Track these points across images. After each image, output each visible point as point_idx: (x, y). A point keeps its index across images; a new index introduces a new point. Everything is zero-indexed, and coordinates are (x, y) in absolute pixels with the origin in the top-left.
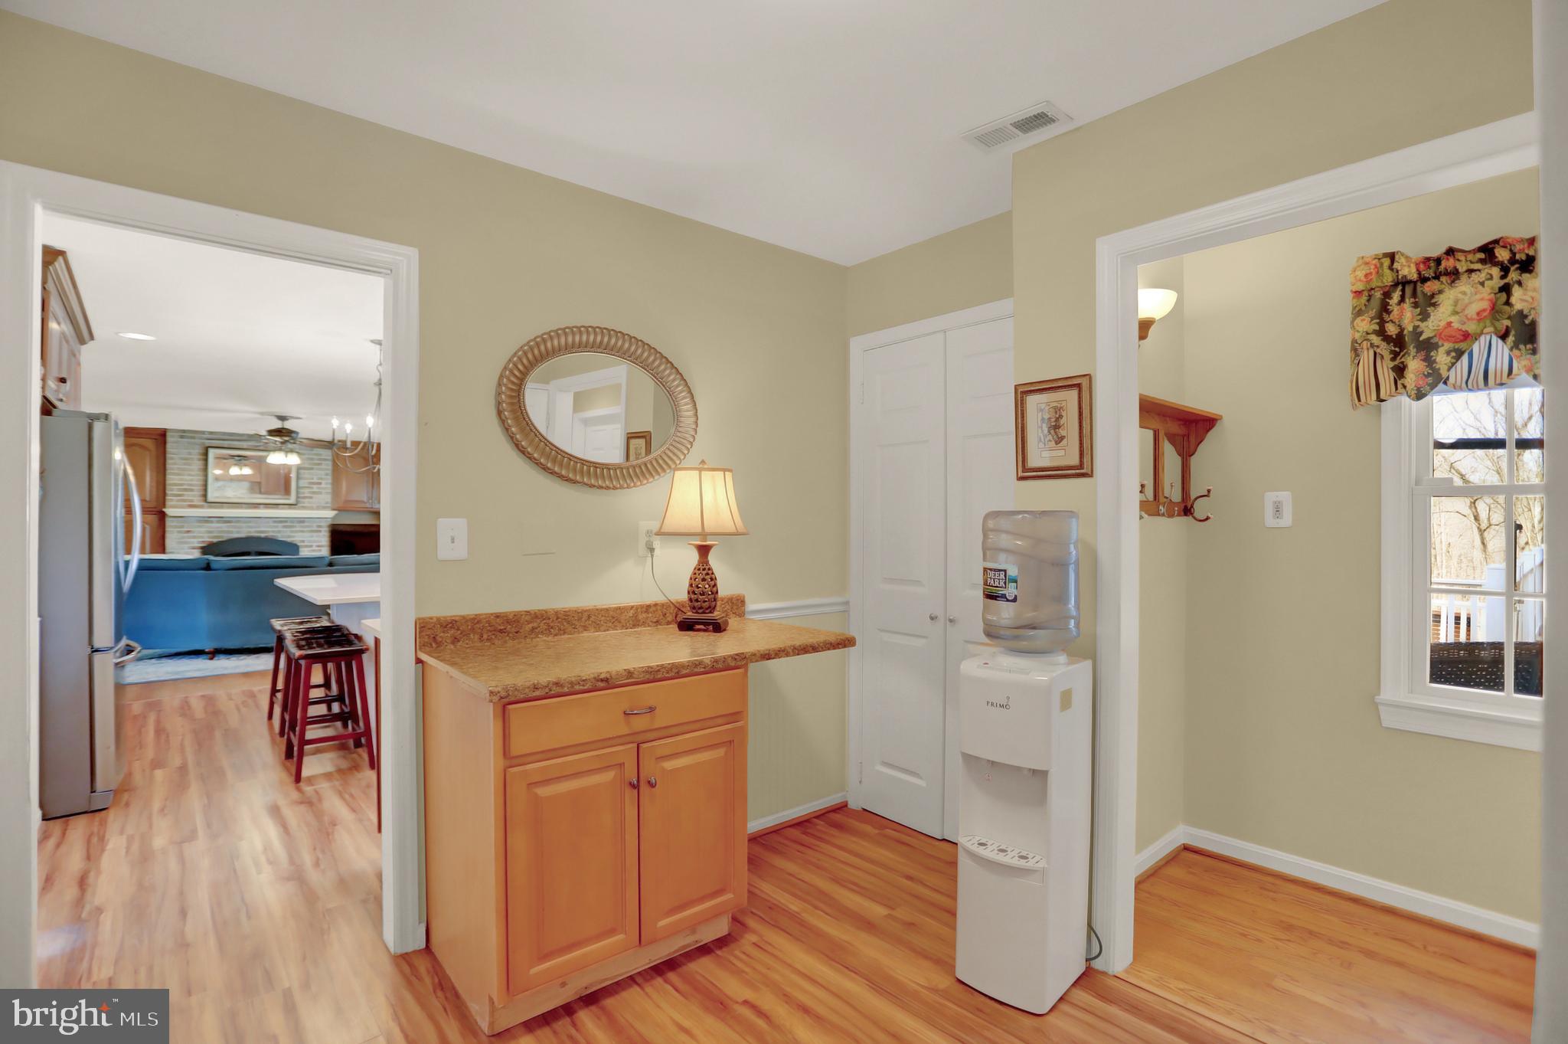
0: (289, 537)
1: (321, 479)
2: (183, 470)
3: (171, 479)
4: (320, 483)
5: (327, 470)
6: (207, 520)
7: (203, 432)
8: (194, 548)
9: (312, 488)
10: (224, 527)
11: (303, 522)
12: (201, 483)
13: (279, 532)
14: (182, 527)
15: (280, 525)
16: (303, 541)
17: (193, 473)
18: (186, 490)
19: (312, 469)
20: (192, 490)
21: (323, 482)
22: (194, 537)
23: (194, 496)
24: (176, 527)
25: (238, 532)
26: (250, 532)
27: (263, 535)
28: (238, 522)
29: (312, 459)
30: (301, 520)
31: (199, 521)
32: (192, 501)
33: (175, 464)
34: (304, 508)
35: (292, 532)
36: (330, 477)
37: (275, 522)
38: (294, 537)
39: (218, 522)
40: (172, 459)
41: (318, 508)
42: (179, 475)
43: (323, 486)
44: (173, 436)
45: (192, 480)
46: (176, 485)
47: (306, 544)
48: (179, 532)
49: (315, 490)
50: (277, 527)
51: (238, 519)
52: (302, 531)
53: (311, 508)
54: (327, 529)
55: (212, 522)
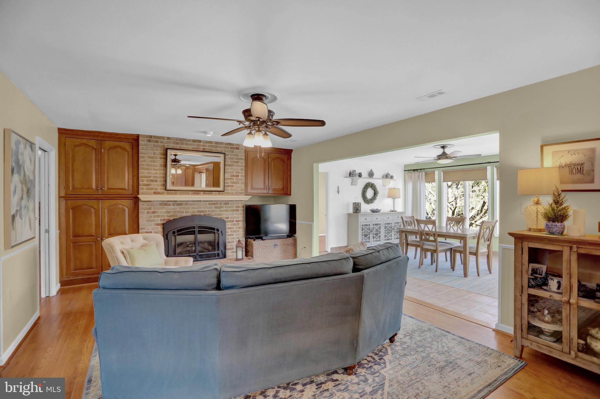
0: (219, 215)
1: (239, 172)
2: (151, 165)
3: (142, 172)
4: (238, 176)
5: (242, 166)
6: (165, 203)
7: (163, 138)
8: (158, 225)
9: (233, 179)
10: (178, 208)
11: (228, 204)
12: (162, 175)
13: (213, 211)
14: (150, 209)
15: (213, 206)
16: (228, 218)
17: (156, 168)
18: (152, 181)
19: (233, 165)
20: (156, 181)
21: (240, 175)
22: (158, 216)
23: (158, 185)
24: (146, 209)
25: (187, 212)
26: (194, 212)
27: (202, 214)
28: (186, 204)
29: (233, 159)
30: (227, 203)
31: (161, 204)
32: (156, 189)
33: (145, 161)
34: (228, 194)
35: (220, 211)
36: (244, 172)
37: (209, 204)
38: (222, 215)
39: (173, 205)
40: (143, 157)
41: (237, 194)
42: (148, 169)
43: (240, 177)
44: (143, 141)
45: (156, 173)
46: (145, 177)
47: (229, 219)
48: (148, 213)
49: (235, 181)
50: (211, 208)
51: (187, 202)
52: (227, 211)
53: (232, 194)
54: (242, 209)
55: (170, 205)
